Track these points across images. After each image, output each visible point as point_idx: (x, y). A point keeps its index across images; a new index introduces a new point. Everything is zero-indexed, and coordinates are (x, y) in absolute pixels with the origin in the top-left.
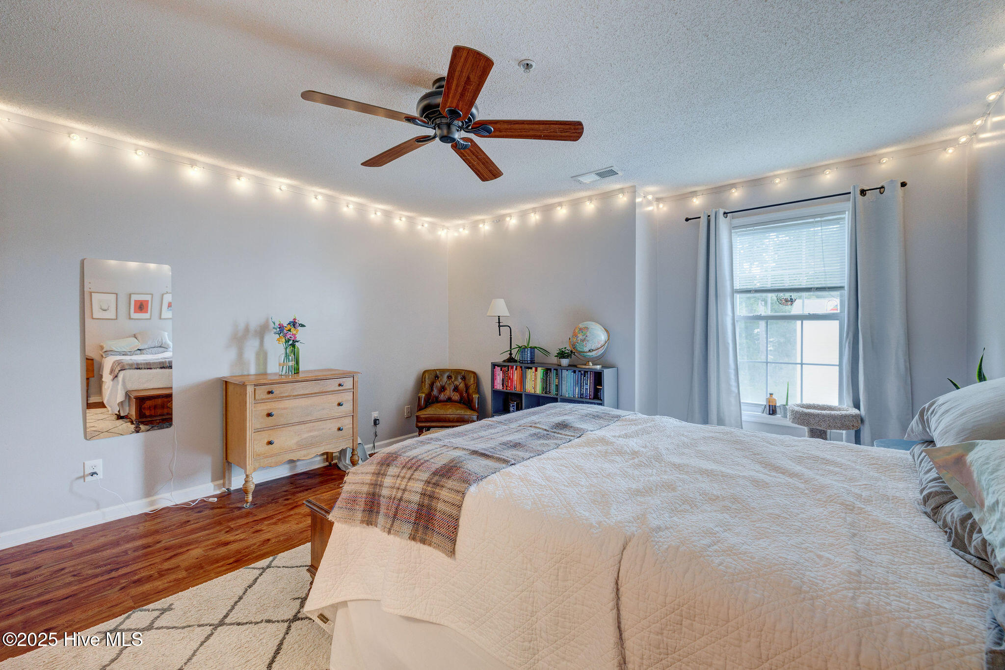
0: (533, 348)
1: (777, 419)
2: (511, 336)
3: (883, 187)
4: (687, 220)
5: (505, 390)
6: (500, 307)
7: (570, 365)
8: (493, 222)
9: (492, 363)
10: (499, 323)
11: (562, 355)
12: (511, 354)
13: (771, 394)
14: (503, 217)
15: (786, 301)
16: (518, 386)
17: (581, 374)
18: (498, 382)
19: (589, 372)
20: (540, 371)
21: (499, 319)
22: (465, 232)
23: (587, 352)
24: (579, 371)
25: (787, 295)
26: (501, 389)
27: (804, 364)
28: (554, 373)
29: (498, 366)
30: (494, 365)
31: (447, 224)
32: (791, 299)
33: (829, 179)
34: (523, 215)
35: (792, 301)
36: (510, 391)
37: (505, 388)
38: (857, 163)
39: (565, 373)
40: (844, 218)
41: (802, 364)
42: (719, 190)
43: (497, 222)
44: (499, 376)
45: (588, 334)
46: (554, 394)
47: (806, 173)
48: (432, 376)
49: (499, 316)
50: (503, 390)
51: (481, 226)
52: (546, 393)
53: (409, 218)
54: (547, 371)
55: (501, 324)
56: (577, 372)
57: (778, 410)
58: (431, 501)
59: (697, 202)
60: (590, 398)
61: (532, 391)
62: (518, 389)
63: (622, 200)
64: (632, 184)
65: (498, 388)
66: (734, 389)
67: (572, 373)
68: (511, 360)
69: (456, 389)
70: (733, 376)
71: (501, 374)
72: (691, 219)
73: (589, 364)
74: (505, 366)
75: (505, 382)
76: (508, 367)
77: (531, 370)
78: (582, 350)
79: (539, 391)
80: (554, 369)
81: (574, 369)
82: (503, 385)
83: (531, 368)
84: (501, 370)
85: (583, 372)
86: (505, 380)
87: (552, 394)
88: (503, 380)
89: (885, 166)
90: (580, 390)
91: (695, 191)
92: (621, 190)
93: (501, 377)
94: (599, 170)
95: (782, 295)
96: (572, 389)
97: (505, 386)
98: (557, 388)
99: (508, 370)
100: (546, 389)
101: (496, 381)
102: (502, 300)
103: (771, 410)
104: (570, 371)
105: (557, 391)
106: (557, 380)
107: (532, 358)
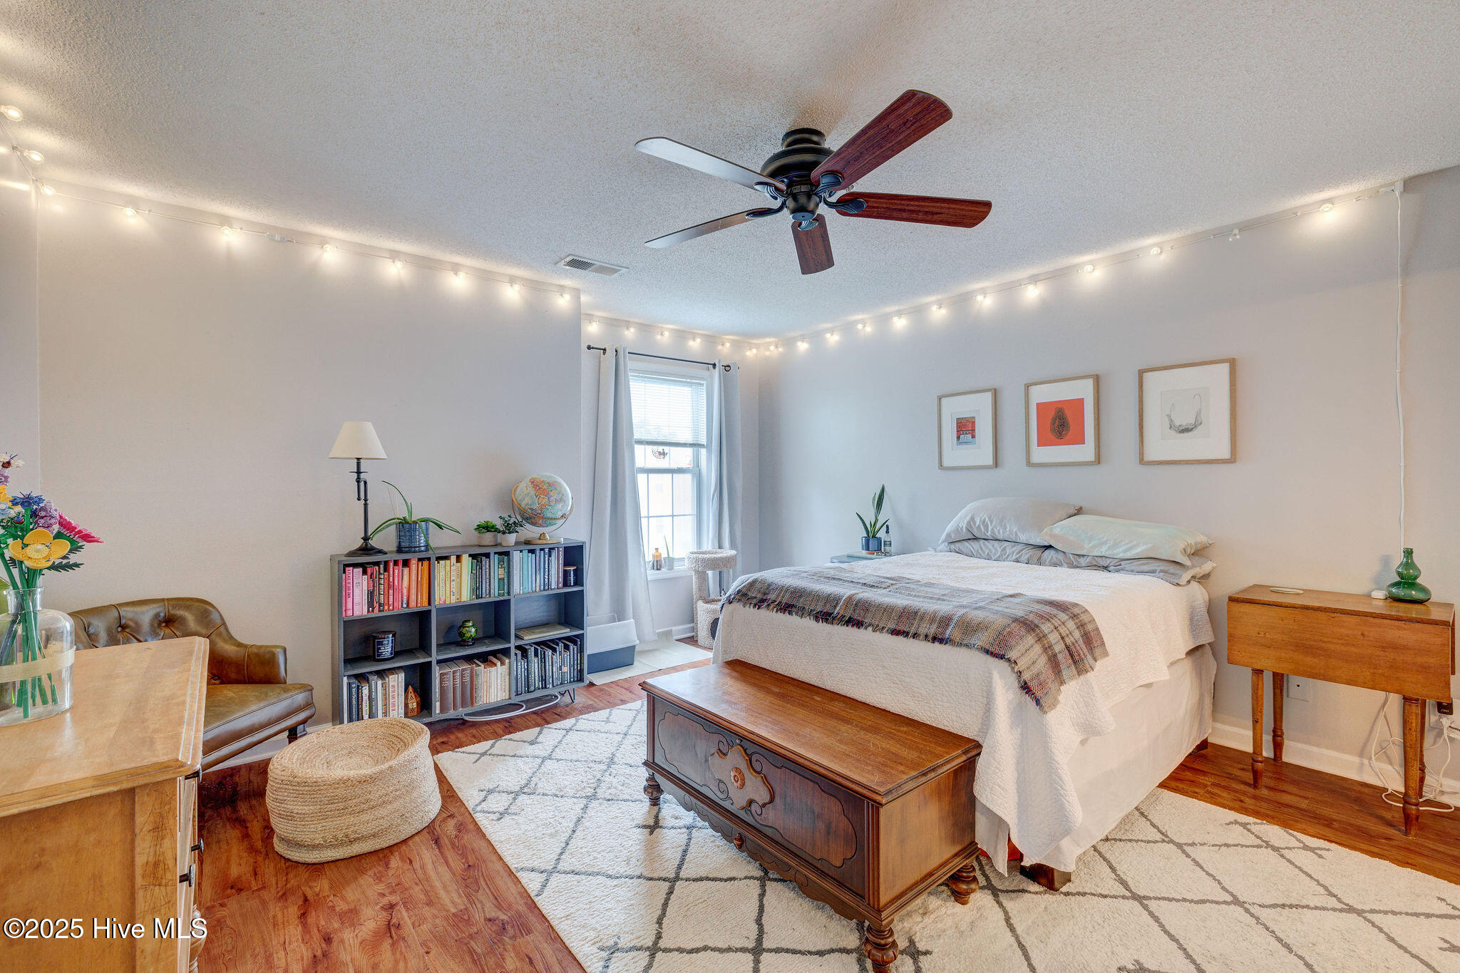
0: (423, 522)
1: (664, 572)
2: (366, 501)
3: (730, 366)
4: (589, 348)
5: (376, 614)
7: (517, 543)
9: (333, 561)
10: (358, 472)
12: (367, 539)
13: (657, 549)
14: (306, 238)
15: (660, 453)
16: (413, 598)
17: (544, 554)
18: (357, 599)
19: (556, 549)
20: (466, 559)
21: (359, 465)
24: (541, 550)
25: (660, 448)
26: (365, 612)
27: (675, 516)
28: (495, 559)
29: (355, 565)
30: (340, 567)
32: (664, 452)
33: (695, 345)
34: (363, 254)
35: (664, 454)
36: (392, 612)
37: (377, 608)
38: (711, 339)
39: (516, 556)
40: (703, 384)
41: (672, 516)
42: (614, 323)
44: (361, 586)
46: (496, 595)
47: (682, 334)
49: (358, 459)
50: (372, 615)
52: (478, 597)
54: (479, 557)
55: (360, 476)
56: (537, 552)
57: (663, 563)
59: (595, 329)
60: (557, 588)
61: (452, 600)
62: (413, 604)
63: (563, 301)
64: (581, 287)
65: (357, 613)
67: (529, 554)
68: (366, 549)
71: (365, 583)
72: (593, 348)
73: (545, 536)
74: (377, 564)
75: (376, 598)
76: (386, 563)
77: (448, 562)
78: (554, 516)
79: (466, 596)
80: (495, 553)
81: (529, 546)
82: (370, 604)
83: (446, 558)
84: (365, 573)
85: (547, 550)
86: (376, 593)
87: (492, 595)
88: (371, 594)
89: (725, 350)
90: (544, 578)
91: (593, 315)
92: (562, 289)
93: (365, 588)
94: (605, 263)
95: (656, 448)
96: (530, 580)
97: (376, 605)
98: (502, 584)
99: (386, 569)
100: (477, 591)
101: (350, 600)
102: (370, 424)
103: (657, 566)
104: (525, 552)
105: (501, 588)
106: (501, 571)
107: (427, 541)
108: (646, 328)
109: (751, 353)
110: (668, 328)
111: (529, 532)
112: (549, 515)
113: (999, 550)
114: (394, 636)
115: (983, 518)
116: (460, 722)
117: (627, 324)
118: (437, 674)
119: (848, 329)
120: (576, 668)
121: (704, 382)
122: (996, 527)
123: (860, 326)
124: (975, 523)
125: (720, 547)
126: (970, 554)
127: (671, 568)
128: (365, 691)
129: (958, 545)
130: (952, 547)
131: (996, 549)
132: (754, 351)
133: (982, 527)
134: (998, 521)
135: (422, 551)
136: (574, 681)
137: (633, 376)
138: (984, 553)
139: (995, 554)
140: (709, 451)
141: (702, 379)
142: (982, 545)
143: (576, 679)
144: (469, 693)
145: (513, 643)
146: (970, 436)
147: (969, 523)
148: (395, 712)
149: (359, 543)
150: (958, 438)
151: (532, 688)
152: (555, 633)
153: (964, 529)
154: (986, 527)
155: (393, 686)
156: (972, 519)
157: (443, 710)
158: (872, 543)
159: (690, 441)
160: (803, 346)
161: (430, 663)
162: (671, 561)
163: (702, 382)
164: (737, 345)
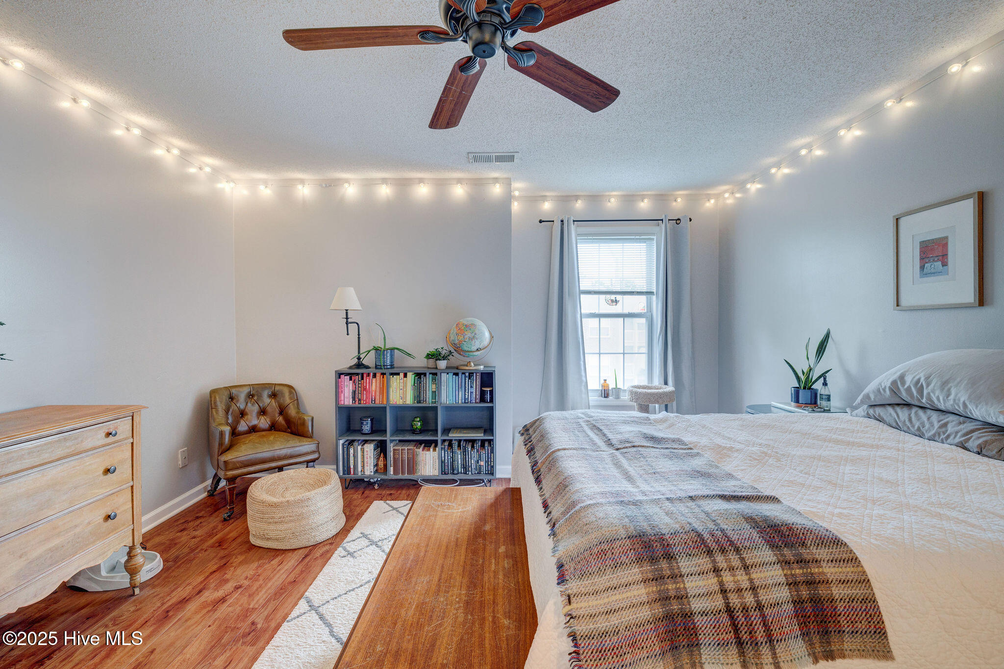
0: (392, 349)
1: (611, 400)
2: (359, 335)
3: (679, 219)
4: (541, 221)
5: (357, 405)
6: (351, 299)
7: (447, 368)
8: (321, 185)
9: (336, 371)
10: (347, 318)
11: (435, 356)
12: (359, 358)
13: (605, 380)
14: (337, 182)
15: (612, 301)
16: (377, 397)
17: (465, 377)
18: (346, 395)
19: (476, 374)
20: (411, 376)
21: (347, 314)
22: (266, 192)
23: (474, 352)
24: (463, 373)
25: (613, 297)
26: (351, 403)
27: (626, 353)
28: (429, 378)
29: (347, 374)
30: (339, 374)
31: (236, 175)
32: (616, 300)
33: (644, 206)
34: (368, 184)
35: (616, 302)
36: (367, 405)
37: (357, 402)
38: (662, 198)
39: (444, 376)
40: (653, 239)
41: (624, 354)
42: (566, 199)
43: (326, 186)
44: (348, 387)
45: (477, 332)
46: (430, 402)
47: (630, 198)
48: (225, 397)
49: (347, 310)
50: (354, 405)
51: (300, 187)
52: (419, 402)
53: (184, 153)
54: (419, 375)
55: (349, 320)
56: (460, 375)
57: (610, 393)
58: (816, 589)
59: (547, 206)
60: (476, 403)
61: (400, 402)
62: (377, 401)
63: (497, 190)
64: (505, 176)
65: (346, 403)
66: (584, 379)
67: (454, 376)
68: (359, 365)
69: (263, 412)
70: (583, 368)
71: (351, 385)
72: (544, 221)
73: (470, 364)
74: (357, 374)
75: (357, 395)
76: (362, 374)
77: (398, 376)
78: (469, 350)
79: (409, 400)
80: (430, 374)
81: (456, 371)
82: (354, 398)
83: (398, 374)
84: (351, 379)
85: (467, 374)
86: (357, 392)
87: (427, 402)
88: (354, 392)
89: (678, 204)
90: (465, 394)
91: (545, 196)
92: (496, 180)
93: (351, 388)
94: (503, 153)
95: (609, 297)
96: (454, 394)
97: (357, 400)
98: (434, 395)
99: (362, 379)
100: (418, 398)
101: (342, 395)
102: (352, 289)
103: (605, 394)
104: (451, 375)
105: (434, 398)
106: (434, 386)
107: (392, 362)
108: (595, 198)
109: (710, 204)
110: (615, 195)
111: (456, 359)
112: (466, 349)
113: (936, 425)
114: (372, 420)
115: (917, 377)
116: (414, 483)
117: (577, 198)
118: (392, 449)
119: (794, 158)
120: (489, 463)
121: (655, 237)
122: (933, 391)
123: (804, 152)
124: (903, 383)
125: (666, 383)
126: (894, 424)
127: (618, 397)
128: (352, 451)
129: (879, 410)
130: (871, 411)
131: (932, 425)
132: (712, 201)
133: (913, 389)
134: (939, 383)
135: (389, 368)
136: (486, 473)
137: (581, 239)
138: (913, 426)
139: (929, 430)
140: (657, 297)
141: (653, 234)
142: (913, 415)
143: (490, 472)
144: (412, 466)
145: (440, 438)
146: (940, 263)
147: (894, 383)
148: (369, 468)
149: (355, 361)
150: (922, 268)
151: (456, 472)
152: (474, 435)
153: (887, 390)
154: (921, 390)
155: (367, 451)
156: (902, 378)
157: (396, 472)
158: (804, 395)
159: (645, 290)
160: (754, 187)
161: (386, 440)
162: (617, 390)
163: (652, 237)
164: (693, 199)
